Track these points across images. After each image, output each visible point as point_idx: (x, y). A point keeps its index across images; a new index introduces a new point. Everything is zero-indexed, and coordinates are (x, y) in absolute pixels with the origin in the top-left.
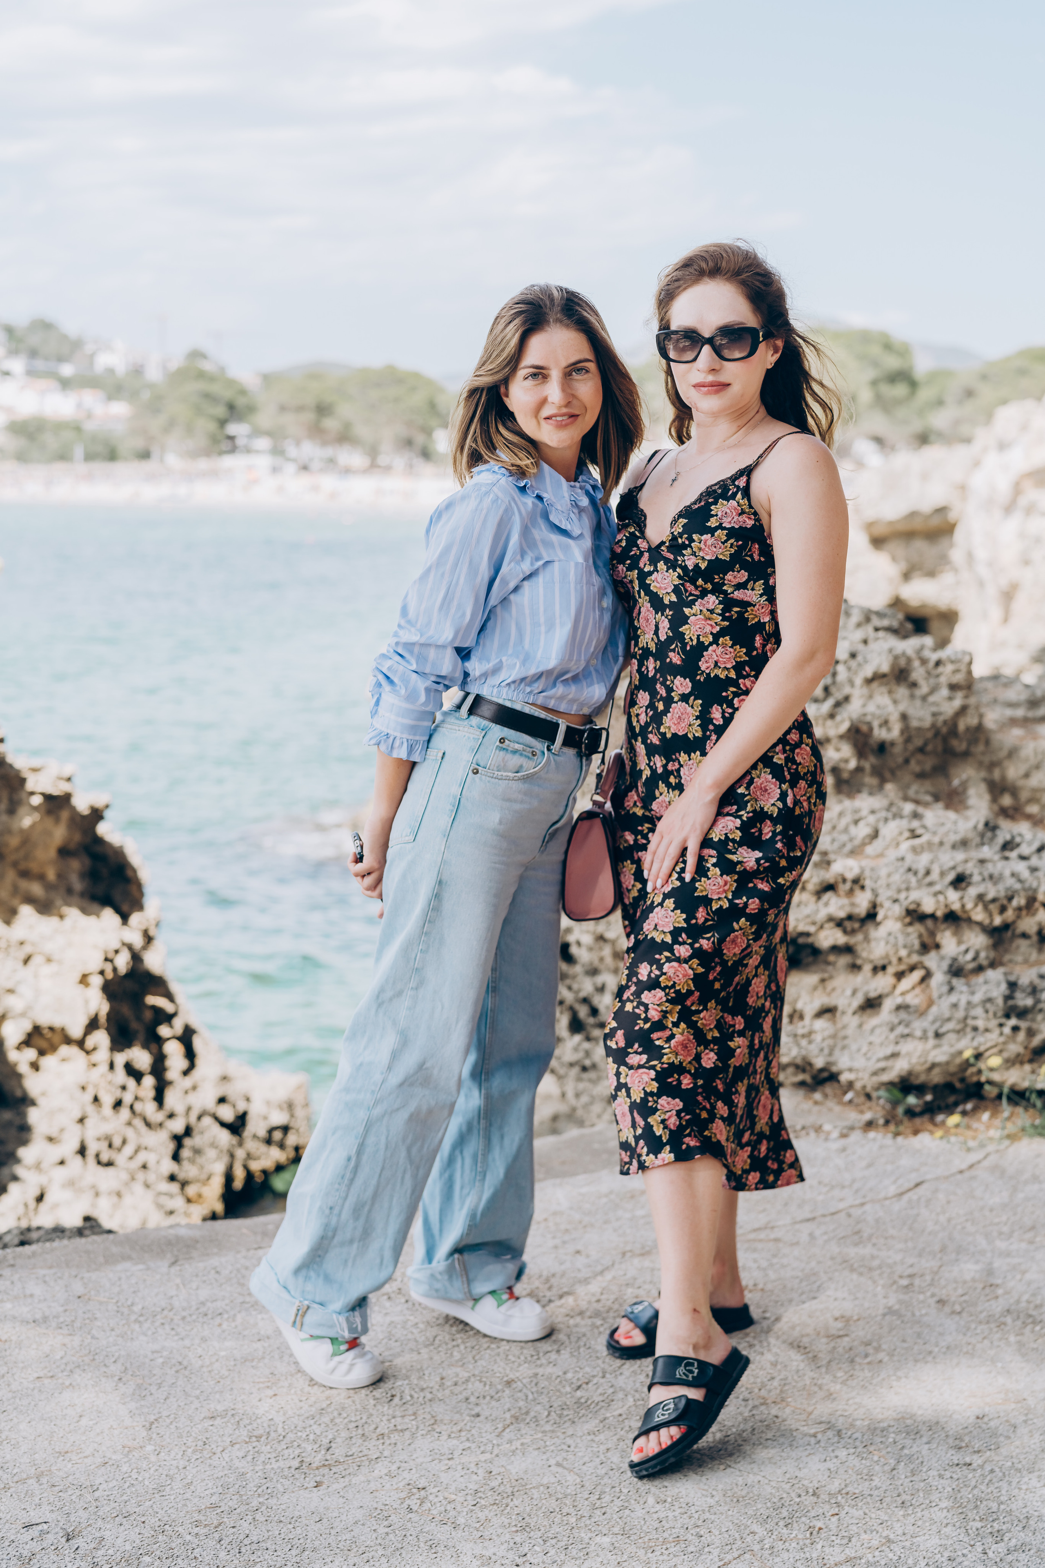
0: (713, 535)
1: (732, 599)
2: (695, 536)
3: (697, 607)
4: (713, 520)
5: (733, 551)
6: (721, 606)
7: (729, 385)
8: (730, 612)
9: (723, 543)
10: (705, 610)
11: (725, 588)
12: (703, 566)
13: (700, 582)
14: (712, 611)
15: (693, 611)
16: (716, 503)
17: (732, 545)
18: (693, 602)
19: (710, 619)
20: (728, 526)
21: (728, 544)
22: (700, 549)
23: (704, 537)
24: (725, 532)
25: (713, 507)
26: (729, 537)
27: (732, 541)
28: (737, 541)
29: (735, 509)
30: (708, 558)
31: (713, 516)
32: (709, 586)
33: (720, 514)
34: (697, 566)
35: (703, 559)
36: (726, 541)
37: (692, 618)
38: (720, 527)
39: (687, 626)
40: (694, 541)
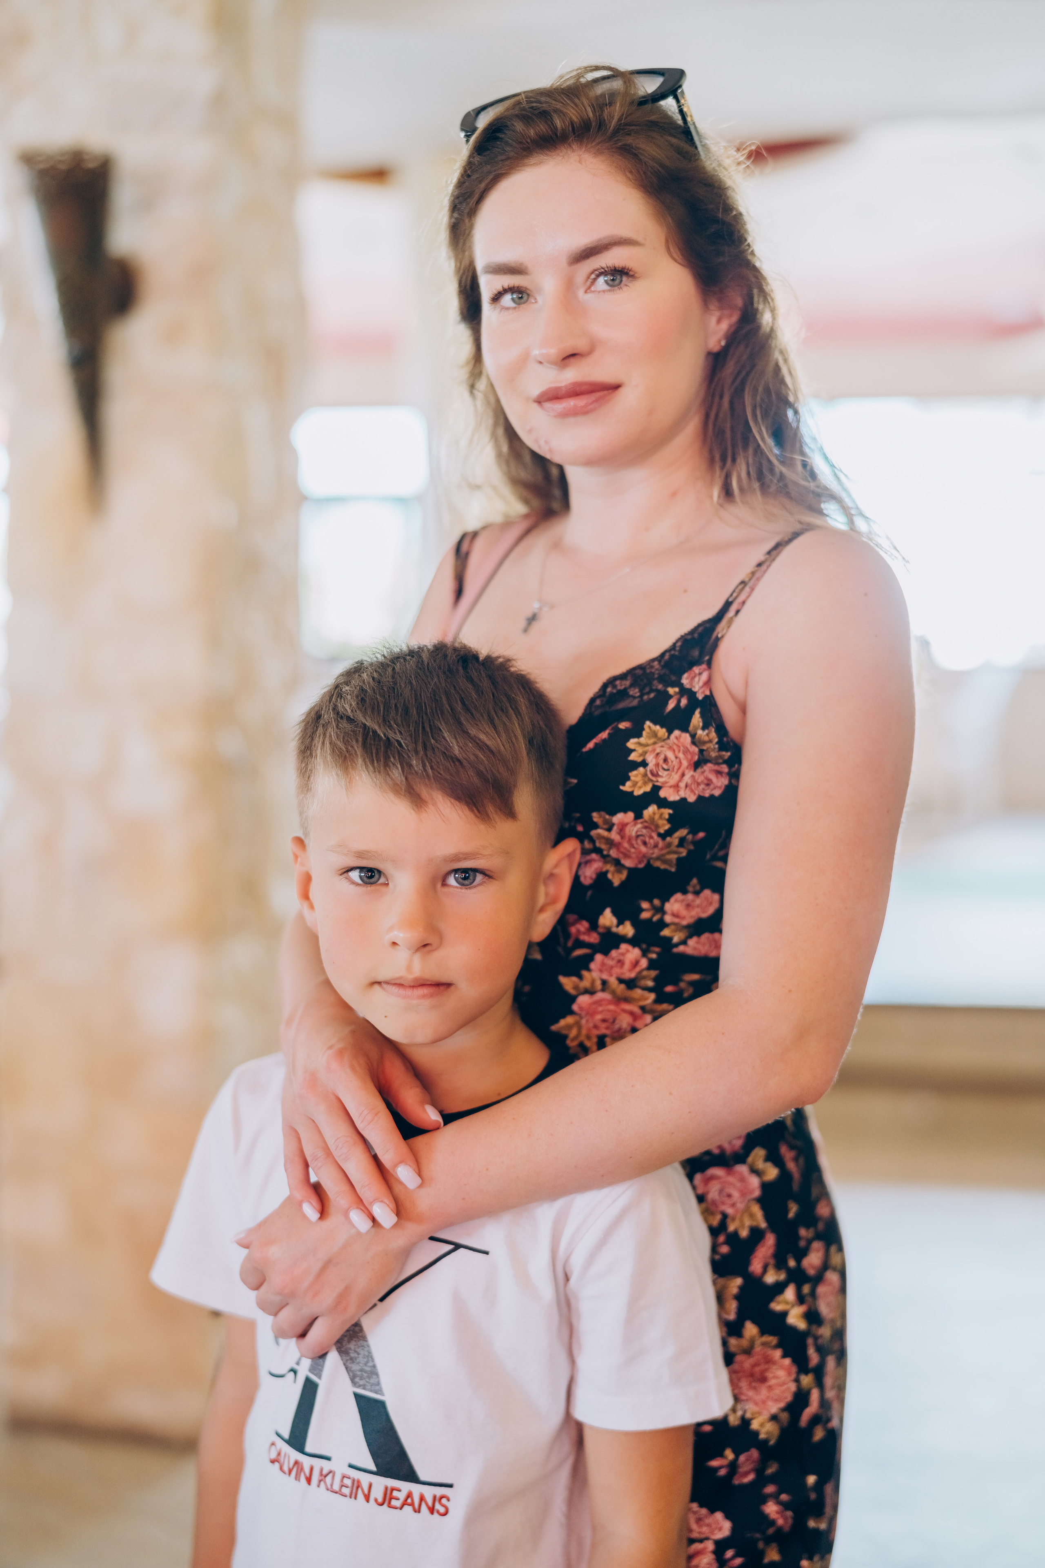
0: (638, 816)
1: (683, 956)
2: (596, 817)
3: (594, 974)
4: (636, 775)
5: (684, 853)
6: (653, 973)
7: (616, 387)
8: (675, 982)
9: (663, 836)
10: (613, 981)
11: (666, 932)
12: (617, 879)
13: (607, 918)
14: (631, 984)
15: (585, 984)
16: (637, 732)
17: (682, 842)
18: (584, 963)
19: (627, 1000)
20: (673, 797)
21: (675, 839)
22: (611, 843)
23: (619, 818)
24: (667, 812)
25: (632, 743)
26: (675, 822)
27: (682, 832)
28: (694, 832)
29: (686, 751)
30: (628, 863)
31: (635, 765)
32: (628, 930)
33: (651, 759)
34: (602, 877)
35: (617, 863)
36: (669, 833)
37: (583, 1000)
38: (653, 797)
39: (569, 1020)
40: (596, 826)
